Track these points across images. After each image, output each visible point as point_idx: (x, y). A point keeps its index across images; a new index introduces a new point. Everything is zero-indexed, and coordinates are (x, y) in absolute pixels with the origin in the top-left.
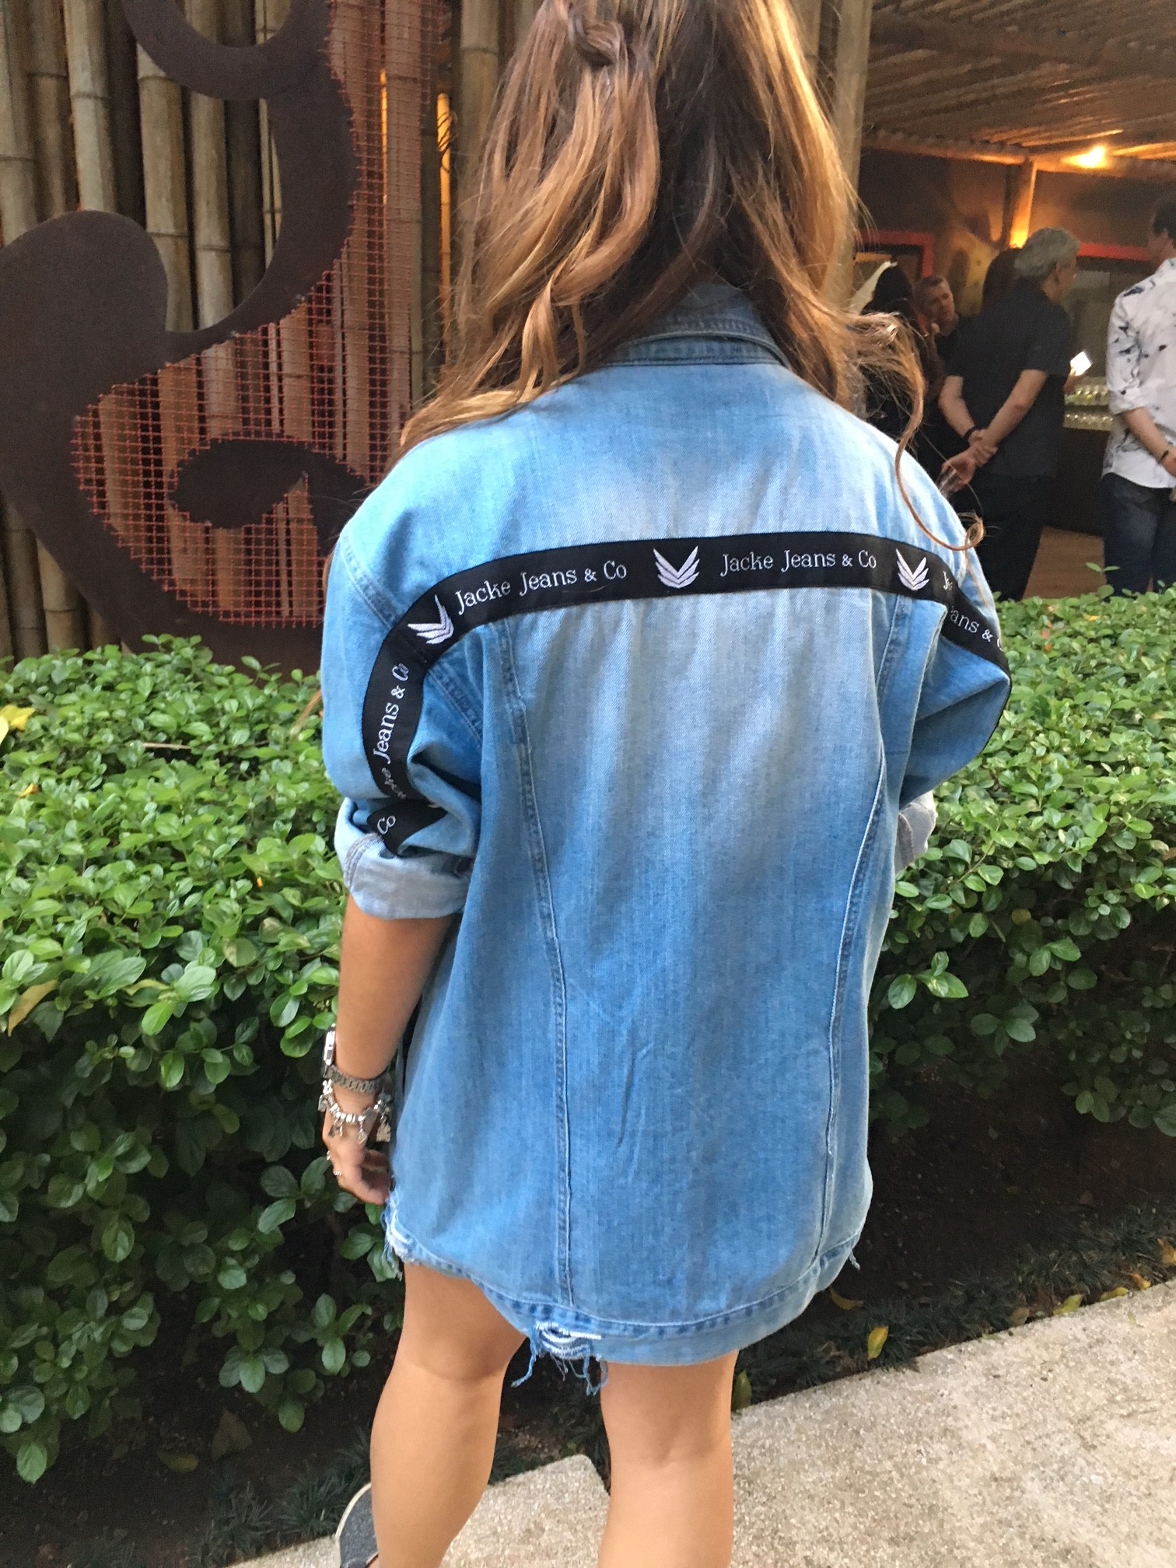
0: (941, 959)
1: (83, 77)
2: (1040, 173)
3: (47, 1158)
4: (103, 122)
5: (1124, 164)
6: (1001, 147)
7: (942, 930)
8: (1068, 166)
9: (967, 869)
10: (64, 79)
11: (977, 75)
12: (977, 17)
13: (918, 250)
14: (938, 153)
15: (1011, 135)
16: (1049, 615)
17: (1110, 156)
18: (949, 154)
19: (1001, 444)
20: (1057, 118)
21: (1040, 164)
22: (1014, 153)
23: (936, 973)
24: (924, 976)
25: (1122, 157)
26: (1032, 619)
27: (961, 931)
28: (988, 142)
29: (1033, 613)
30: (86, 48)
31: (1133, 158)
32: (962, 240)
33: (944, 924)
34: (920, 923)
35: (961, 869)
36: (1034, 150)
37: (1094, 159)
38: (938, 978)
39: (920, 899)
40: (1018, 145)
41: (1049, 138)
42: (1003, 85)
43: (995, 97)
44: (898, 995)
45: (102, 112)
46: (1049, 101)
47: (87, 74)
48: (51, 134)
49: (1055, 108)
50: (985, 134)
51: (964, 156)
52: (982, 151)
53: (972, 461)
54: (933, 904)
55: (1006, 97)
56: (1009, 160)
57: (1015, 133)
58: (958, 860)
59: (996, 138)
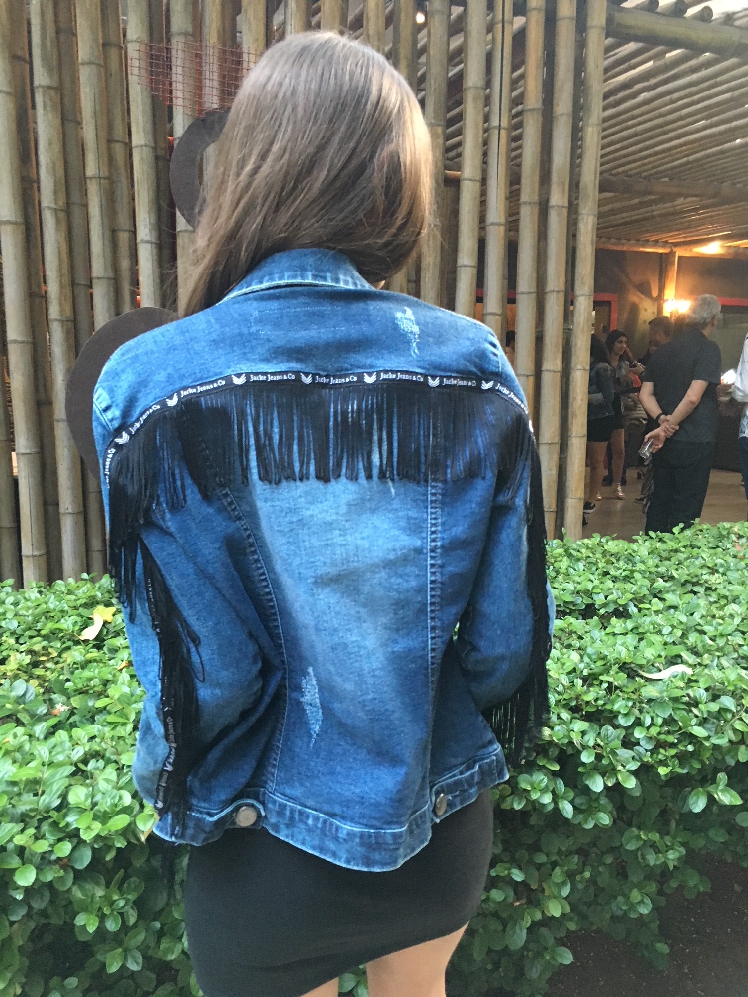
0: (722, 777)
1: (145, 231)
2: (679, 257)
3: (158, 925)
4: (155, 257)
5: (731, 251)
6: (656, 243)
7: (720, 757)
8: (697, 253)
9: (733, 716)
10: (134, 233)
11: (642, 205)
12: (644, 174)
13: (609, 303)
14: (619, 248)
15: (663, 237)
16: (735, 534)
17: (722, 247)
18: (625, 249)
19: (681, 424)
20: (690, 226)
21: (679, 252)
22: (664, 247)
23: (721, 788)
24: (711, 789)
25: (730, 247)
26: (724, 536)
27: (732, 757)
28: (648, 241)
29: (725, 533)
30: (147, 216)
31: (737, 247)
32: (634, 297)
33: (721, 753)
34: (708, 754)
35: (729, 716)
36: (676, 245)
37: (714, 249)
38: (722, 791)
39: (708, 738)
40: (666, 242)
41: (685, 237)
42: (658, 209)
43: (653, 217)
44: (696, 802)
45: (155, 251)
46: (685, 217)
47: (147, 231)
48: (125, 263)
49: (689, 221)
50: (647, 236)
51: (635, 249)
52: (644, 246)
53: (663, 434)
54: (715, 741)
55: (660, 216)
56: (661, 251)
57: (664, 236)
58: (727, 710)
59: (653, 239)
